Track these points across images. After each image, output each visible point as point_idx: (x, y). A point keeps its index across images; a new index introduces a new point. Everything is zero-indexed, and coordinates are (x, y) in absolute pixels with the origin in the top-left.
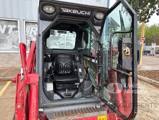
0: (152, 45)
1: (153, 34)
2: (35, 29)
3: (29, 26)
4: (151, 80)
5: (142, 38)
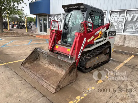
2: (117, 16)
3: (113, 15)
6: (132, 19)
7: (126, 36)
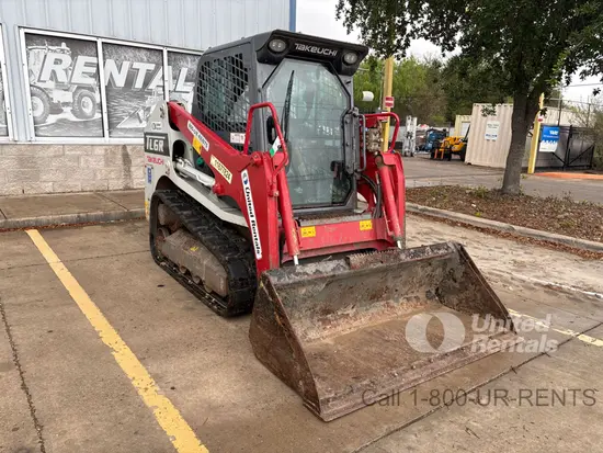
0: (409, 122)
1: (408, 86)
2: (61, 61)
3: (39, 51)
4: (415, 205)
5: (387, 99)
6: (130, 81)
7: (129, 149)
